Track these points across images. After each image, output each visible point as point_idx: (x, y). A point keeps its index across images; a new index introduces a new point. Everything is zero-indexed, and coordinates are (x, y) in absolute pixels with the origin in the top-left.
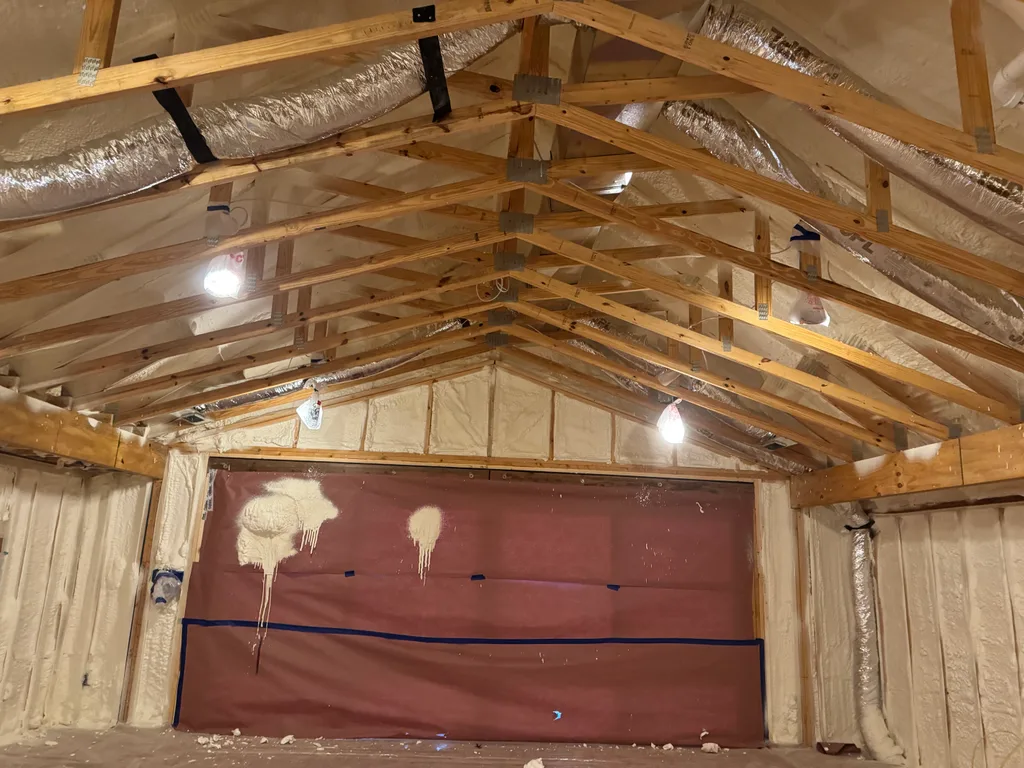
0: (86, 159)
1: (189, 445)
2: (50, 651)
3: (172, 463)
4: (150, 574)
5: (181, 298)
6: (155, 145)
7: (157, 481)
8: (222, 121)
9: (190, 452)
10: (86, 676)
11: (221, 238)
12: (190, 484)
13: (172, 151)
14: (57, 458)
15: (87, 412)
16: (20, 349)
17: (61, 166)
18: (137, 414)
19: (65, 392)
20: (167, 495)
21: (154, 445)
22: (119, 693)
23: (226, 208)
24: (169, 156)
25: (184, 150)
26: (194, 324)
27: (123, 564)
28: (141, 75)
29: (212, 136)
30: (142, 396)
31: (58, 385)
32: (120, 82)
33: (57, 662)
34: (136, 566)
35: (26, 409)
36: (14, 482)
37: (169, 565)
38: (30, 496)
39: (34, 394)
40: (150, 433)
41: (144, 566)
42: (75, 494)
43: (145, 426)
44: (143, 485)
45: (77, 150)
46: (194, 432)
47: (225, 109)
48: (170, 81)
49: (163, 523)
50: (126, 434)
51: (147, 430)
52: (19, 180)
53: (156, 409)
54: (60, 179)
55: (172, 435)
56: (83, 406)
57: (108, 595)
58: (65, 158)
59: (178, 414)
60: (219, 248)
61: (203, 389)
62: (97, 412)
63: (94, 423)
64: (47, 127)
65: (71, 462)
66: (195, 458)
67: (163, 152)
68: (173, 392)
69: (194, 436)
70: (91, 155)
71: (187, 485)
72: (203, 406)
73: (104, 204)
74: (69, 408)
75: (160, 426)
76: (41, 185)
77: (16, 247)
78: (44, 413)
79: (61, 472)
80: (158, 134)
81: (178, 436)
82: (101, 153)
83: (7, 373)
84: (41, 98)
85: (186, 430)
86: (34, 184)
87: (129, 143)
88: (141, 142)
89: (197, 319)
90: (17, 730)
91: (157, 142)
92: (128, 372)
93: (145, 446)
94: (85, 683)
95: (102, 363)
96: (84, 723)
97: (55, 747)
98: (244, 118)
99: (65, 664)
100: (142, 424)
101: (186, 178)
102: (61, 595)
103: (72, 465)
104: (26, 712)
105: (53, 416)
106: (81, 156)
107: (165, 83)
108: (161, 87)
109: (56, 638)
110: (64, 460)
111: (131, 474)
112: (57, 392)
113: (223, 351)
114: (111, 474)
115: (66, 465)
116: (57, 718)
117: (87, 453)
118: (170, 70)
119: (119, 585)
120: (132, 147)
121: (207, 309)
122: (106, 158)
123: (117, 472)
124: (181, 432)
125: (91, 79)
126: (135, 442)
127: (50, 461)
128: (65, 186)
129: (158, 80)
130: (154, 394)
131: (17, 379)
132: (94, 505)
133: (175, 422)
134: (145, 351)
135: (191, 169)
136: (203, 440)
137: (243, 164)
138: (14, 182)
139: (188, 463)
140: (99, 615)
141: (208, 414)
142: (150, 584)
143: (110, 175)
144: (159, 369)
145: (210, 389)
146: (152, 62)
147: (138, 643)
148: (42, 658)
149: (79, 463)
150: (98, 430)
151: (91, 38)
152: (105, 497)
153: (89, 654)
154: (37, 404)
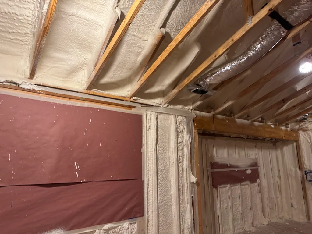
0: (254, 47)
1: (305, 128)
2: (278, 195)
3: (300, 135)
4: (304, 173)
5: (289, 80)
6: (272, 32)
7: (297, 142)
8: (292, 13)
9: (306, 131)
10: (292, 204)
11: (301, 53)
12: (309, 141)
13: (278, 31)
14: (265, 139)
15: (270, 124)
16: (249, 109)
17: (249, 52)
18: (285, 121)
19: (263, 119)
20: (302, 145)
21: (292, 130)
22: (304, 211)
23: (300, 42)
24: (278, 33)
25: (282, 29)
26: (296, 87)
27: (293, 169)
28: (264, 12)
29: (290, 19)
30: (285, 115)
31: (260, 117)
32: (259, 18)
33: (281, 198)
34: (298, 170)
35: (254, 125)
36: (256, 147)
37: (309, 169)
38: (261, 150)
39: (255, 121)
40: (290, 127)
41: (301, 170)
42: (272, 149)
43: (288, 125)
44: (293, 144)
45: (251, 45)
46: (305, 124)
47: (292, 8)
48: (274, 8)
49: (303, 155)
50: (283, 128)
51: (289, 126)
52: (239, 61)
53: (291, 118)
54: (249, 56)
55: (298, 126)
56: (268, 122)
57: (291, 179)
58: (249, 49)
59: (298, 118)
60: (302, 57)
61: (305, 108)
62: (273, 123)
63: (273, 126)
64: (240, 45)
65: (269, 139)
66: (308, 132)
67: (276, 33)
68: (295, 111)
69: (306, 125)
70: (255, 45)
71: (308, 142)
72: (307, 114)
73: (262, 58)
74: (265, 123)
75: (293, 124)
76: (245, 59)
77: (241, 81)
78: (259, 126)
79: (267, 143)
80: (273, 29)
81: (300, 126)
82: (258, 43)
83: (247, 117)
84: (240, 35)
85: (302, 124)
86: (243, 60)
87: (265, 36)
88: (268, 33)
89: (297, 86)
90: (276, 218)
91: (273, 31)
92: (279, 109)
93: (290, 131)
94: (292, 206)
95: (271, 107)
96: (296, 219)
97: (289, 225)
98: (300, 7)
99: (284, 199)
100: (287, 124)
101: (285, 38)
102: (277, 179)
103: (269, 140)
104: (277, 213)
105: (261, 126)
106: (253, 47)
107: (272, 10)
108: (271, 12)
109: (279, 191)
110: (267, 139)
111: (288, 140)
112: (260, 119)
113: (309, 93)
114: (281, 141)
115: (268, 141)
116: (286, 216)
117: (273, 135)
118: (273, 5)
119: (294, 176)
120: (266, 36)
121: (301, 80)
122: (259, 43)
123: (283, 140)
124: (301, 125)
125: (251, 22)
126: (287, 130)
127: (263, 140)
128: (251, 57)
129: (269, 10)
130: (289, 113)
131: (250, 118)
132: (279, 152)
133: (298, 122)
134: (283, 100)
135: (286, 34)
136: (309, 126)
137: (304, 23)
138: (238, 62)
139: (306, 134)
140: (290, 186)
141: (309, 117)
142: (305, 176)
143: (262, 48)
144: (288, 105)
145: (308, 108)
146: (266, 6)
147: (306, 195)
148: (277, 198)
149: (271, 139)
150: (274, 128)
151: (247, 11)
152: (282, 149)
153: (291, 198)
154: (257, 124)
